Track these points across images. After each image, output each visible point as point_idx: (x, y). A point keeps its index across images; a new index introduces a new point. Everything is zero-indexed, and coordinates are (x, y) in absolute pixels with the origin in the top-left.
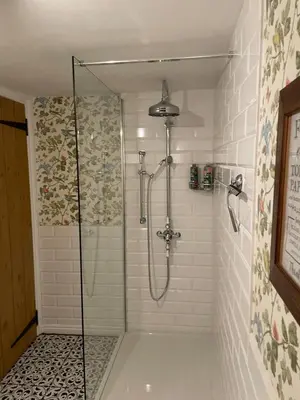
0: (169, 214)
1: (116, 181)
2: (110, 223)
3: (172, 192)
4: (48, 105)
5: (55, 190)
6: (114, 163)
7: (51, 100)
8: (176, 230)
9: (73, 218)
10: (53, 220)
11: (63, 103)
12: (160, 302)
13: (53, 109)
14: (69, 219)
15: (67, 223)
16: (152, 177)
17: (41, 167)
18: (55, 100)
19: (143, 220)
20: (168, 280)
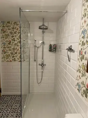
0: (43, 59)
1: (27, 49)
2: (25, 62)
3: (44, 52)
4: (5, 24)
5: (7, 51)
6: (26, 43)
7: (6, 22)
8: (44, 63)
9: (13, 60)
10: (7, 60)
11: (10, 23)
12: (39, 84)
13: (7, 25)
14: (12, 60)
15: (11, 61)
16: (38, 47)
17: (3, 43)
18: (7, 22)
19: (35, 60)
20: (42, 78)
